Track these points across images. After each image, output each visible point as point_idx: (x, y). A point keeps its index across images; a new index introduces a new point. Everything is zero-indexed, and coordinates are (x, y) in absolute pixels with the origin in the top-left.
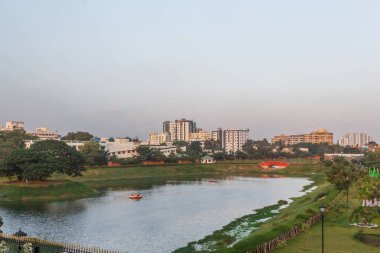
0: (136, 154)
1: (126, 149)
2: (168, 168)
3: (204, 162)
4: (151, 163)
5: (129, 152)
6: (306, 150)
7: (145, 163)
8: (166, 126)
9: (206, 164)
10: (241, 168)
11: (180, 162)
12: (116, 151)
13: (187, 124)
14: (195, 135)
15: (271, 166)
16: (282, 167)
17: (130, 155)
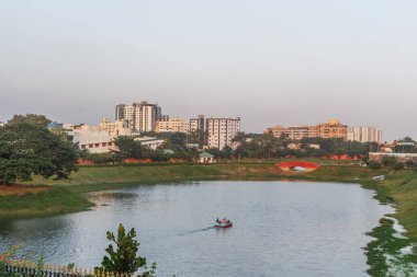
0: (114, 147)
1: (100, 141)
2: (159, 168)
3: (202, 161)
4: (136, 162)
5: (104, 144)
6: (317, 147)
7: (127, 161)
8: (121, 111)
9: (207, 163)
10: (252, 170)
11: (173, 161)
12: (87, 142)
13: (150, 108)
14: (164, 123)
15: (292, 168)
16: (310, 170)
17: (105, 150)
